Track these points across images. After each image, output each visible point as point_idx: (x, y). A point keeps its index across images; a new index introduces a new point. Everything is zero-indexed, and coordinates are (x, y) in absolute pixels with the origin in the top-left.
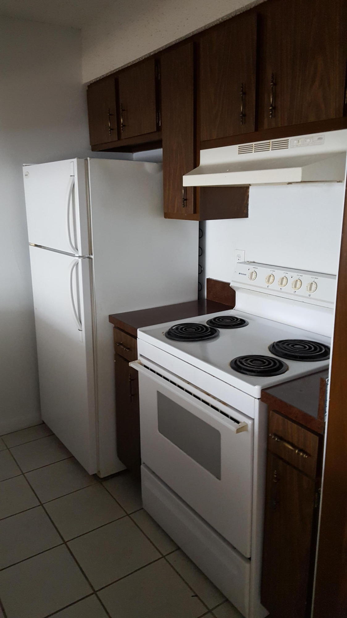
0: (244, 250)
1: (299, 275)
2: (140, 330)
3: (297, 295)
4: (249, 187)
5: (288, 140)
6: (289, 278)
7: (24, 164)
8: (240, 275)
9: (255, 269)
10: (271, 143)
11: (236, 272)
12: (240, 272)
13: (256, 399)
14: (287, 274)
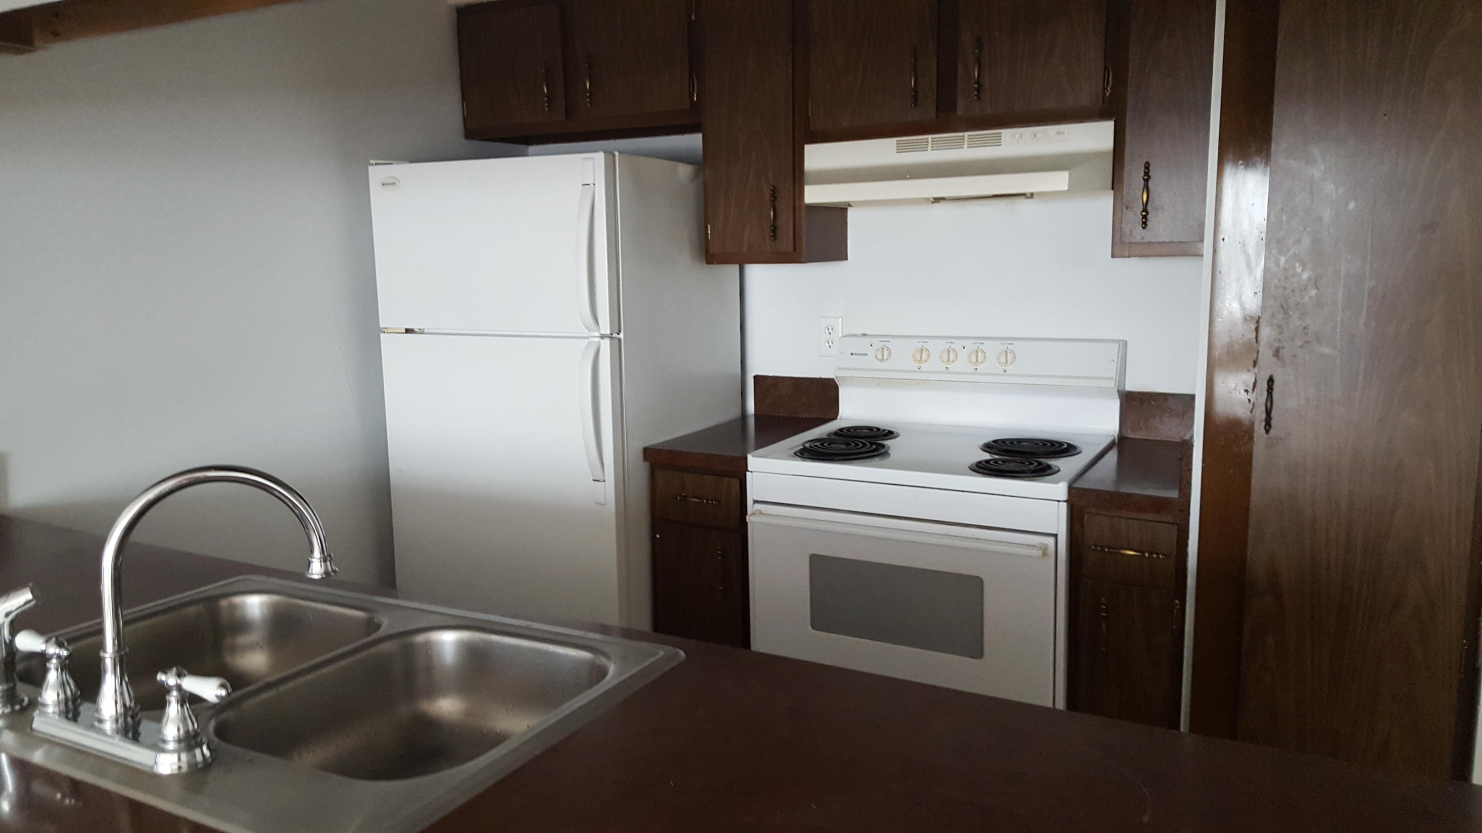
0: (839, 317)
1: (977, 343)
2: (753, 456)
3: (980, 374)
4: (847, 209)
5: (1001, 133)
6: (960, 351)
7: (372, 162)
8: (854, 356)
9: (883, 343)
10: (966, 137)
11: (842, 352)
12: (853, 352)
13: (1060, 503)
14: (953, 344)
